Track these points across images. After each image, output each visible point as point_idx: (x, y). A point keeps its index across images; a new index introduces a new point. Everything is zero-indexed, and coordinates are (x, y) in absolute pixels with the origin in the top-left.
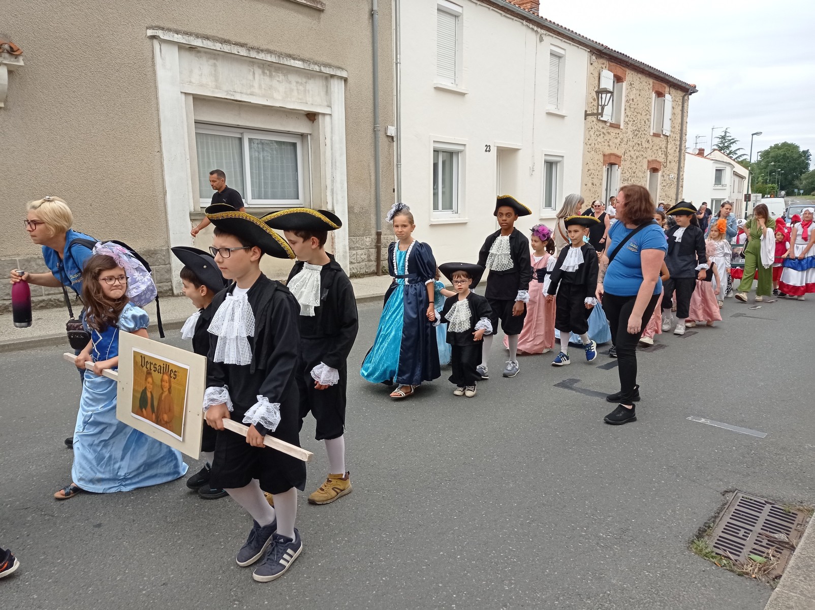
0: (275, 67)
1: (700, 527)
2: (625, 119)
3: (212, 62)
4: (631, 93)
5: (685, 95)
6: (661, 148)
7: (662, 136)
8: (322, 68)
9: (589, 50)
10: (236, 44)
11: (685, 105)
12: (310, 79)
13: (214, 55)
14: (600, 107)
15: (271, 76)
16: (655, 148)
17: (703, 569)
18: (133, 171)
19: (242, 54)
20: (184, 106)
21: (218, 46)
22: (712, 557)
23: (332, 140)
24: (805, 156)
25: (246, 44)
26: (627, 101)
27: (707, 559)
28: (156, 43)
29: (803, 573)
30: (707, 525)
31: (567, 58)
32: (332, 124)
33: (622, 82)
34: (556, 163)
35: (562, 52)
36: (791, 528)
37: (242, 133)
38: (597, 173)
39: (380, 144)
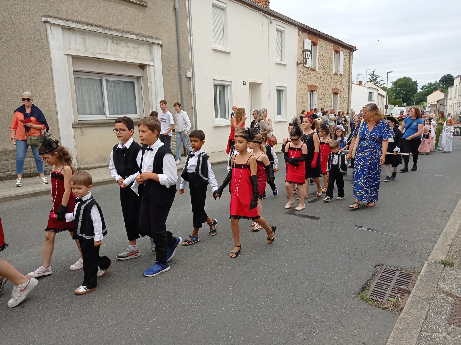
0: (119, 39)
1: (363, 285)
2: (318, 66)
3: (82, 36)
4: (321, 51)
5: (351, 52)
6: (339, 81)
7: (339, 75)
8: (147, 39)
9: (298, 28)
10: (96, 26)
11: (351, 58)
12: (141, 45)
13: (83, 32)
14: (305, 60)
15: (117, 44)
16: (335, 81)
17: (364, 308)
19: (100, 31)
20: (66, 62)
21: (85, 27)
22: (369, 301)
23: (155, 80)
24: (415, 84)
25: (102, 26)
26: (319, 56)
27: (367, 302)
28: (48, 26)
29: (415, 305)
30: (367, 284)
31: (285, 33)
32: (154, 70)
33: (316, 45)
34: (282, 91)
35: (283, 29)
36: (409, 282)
37: (102, 77)
38: (305, 96)
39: (183, 81)
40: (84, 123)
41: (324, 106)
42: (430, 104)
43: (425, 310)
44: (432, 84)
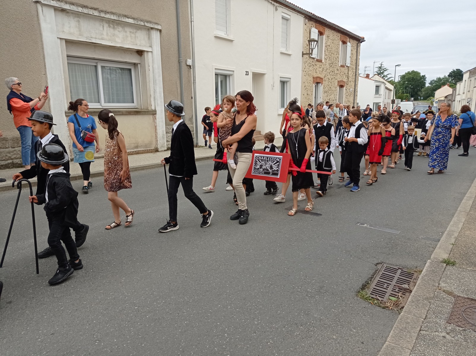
0: (116, 23)
1: (363, 284)
2: (325, 57)
3: (76, 19)
4: (328, 42)
5: (358, 43)
6: (346, 73)
7: (345, 67)
8: (146, 23)
9: (304, 16)
10: (91, 8)
11: (358, 49)
12: (139, 30)
13: (78, 15)
14: (311, 50)
15: (114, 28)
16: (342, 73)
17: (364, 306)
19: (95, 14)
20: (60, 46)
21: (80, 9)
22: (370, 300)
23: (153, 67)
24: (423, 78)
25: (98, 9)
26: (326, 46)
27: (367, 301)
28: (39, 6)
29: (415, 304)
30: (367, 282)
31: (291, 21)
32: (153, 57)
33: (323, 35)
34: (287, 82)
35: (288, 17)
36: (410, 281)
37: (97, 63)
38: (310, 88)
39: (183, 70)
41: (329, 100)
42: (437, 99)
43: (425, 310)
44: (441, 78)
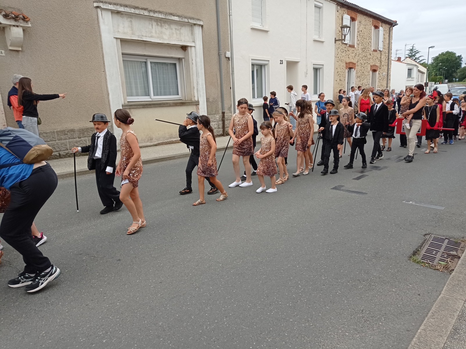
0: (163, 21)
1: (414, 251)
2: (357, 42)
3: (129, 19)
4: (360, 27)
5: (391, 27)
6: (378, 58)
7: (378, 51)
8: (189, 20)
9: (336, 3)
10: (142, 9)
11: (391, 33)
12: (183, 27)
13: (131, 16)
14: (343, 36)
15: (161, 26)
16: (374, 58)
17: (417, 268)
18: (91, 83)
19: (145, 14)
20: (115, 45)
21: (133, 11)
22: (421, 263)
23: (196, 61)
24: (459, 59)
25: (147, 9)
26: (358, 32)
27: (418, 264)
28: (99, 10)
30: (417, 250)
31: (324, 9)
32: (195, 51)
33: (355, 21)
34: (320, 69)
35: (321, 5)
36: (458, 249)
37: (146, 59)
38: (342, 74)
39: (222, 62)
40: (133, 105)
41: (362, 84)
